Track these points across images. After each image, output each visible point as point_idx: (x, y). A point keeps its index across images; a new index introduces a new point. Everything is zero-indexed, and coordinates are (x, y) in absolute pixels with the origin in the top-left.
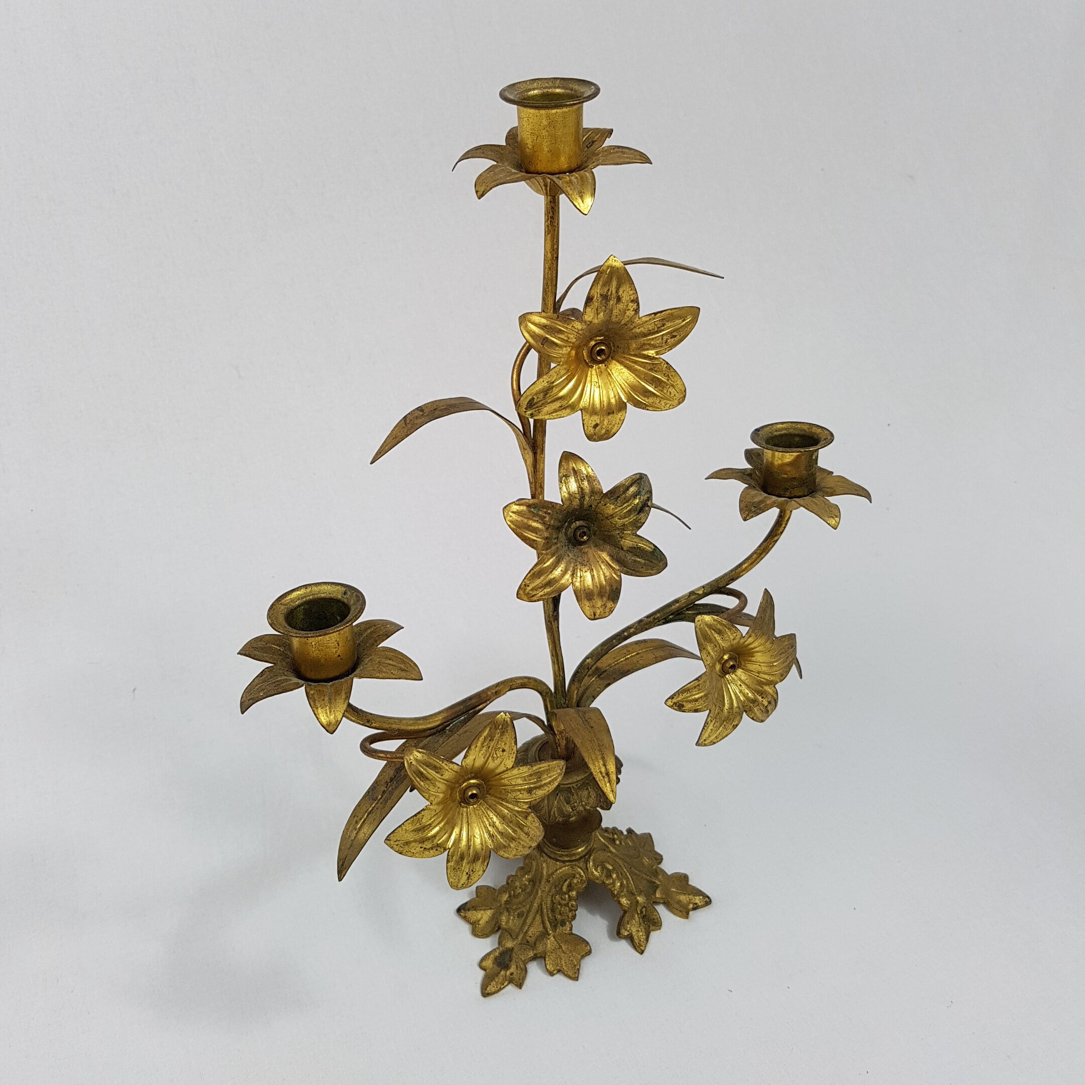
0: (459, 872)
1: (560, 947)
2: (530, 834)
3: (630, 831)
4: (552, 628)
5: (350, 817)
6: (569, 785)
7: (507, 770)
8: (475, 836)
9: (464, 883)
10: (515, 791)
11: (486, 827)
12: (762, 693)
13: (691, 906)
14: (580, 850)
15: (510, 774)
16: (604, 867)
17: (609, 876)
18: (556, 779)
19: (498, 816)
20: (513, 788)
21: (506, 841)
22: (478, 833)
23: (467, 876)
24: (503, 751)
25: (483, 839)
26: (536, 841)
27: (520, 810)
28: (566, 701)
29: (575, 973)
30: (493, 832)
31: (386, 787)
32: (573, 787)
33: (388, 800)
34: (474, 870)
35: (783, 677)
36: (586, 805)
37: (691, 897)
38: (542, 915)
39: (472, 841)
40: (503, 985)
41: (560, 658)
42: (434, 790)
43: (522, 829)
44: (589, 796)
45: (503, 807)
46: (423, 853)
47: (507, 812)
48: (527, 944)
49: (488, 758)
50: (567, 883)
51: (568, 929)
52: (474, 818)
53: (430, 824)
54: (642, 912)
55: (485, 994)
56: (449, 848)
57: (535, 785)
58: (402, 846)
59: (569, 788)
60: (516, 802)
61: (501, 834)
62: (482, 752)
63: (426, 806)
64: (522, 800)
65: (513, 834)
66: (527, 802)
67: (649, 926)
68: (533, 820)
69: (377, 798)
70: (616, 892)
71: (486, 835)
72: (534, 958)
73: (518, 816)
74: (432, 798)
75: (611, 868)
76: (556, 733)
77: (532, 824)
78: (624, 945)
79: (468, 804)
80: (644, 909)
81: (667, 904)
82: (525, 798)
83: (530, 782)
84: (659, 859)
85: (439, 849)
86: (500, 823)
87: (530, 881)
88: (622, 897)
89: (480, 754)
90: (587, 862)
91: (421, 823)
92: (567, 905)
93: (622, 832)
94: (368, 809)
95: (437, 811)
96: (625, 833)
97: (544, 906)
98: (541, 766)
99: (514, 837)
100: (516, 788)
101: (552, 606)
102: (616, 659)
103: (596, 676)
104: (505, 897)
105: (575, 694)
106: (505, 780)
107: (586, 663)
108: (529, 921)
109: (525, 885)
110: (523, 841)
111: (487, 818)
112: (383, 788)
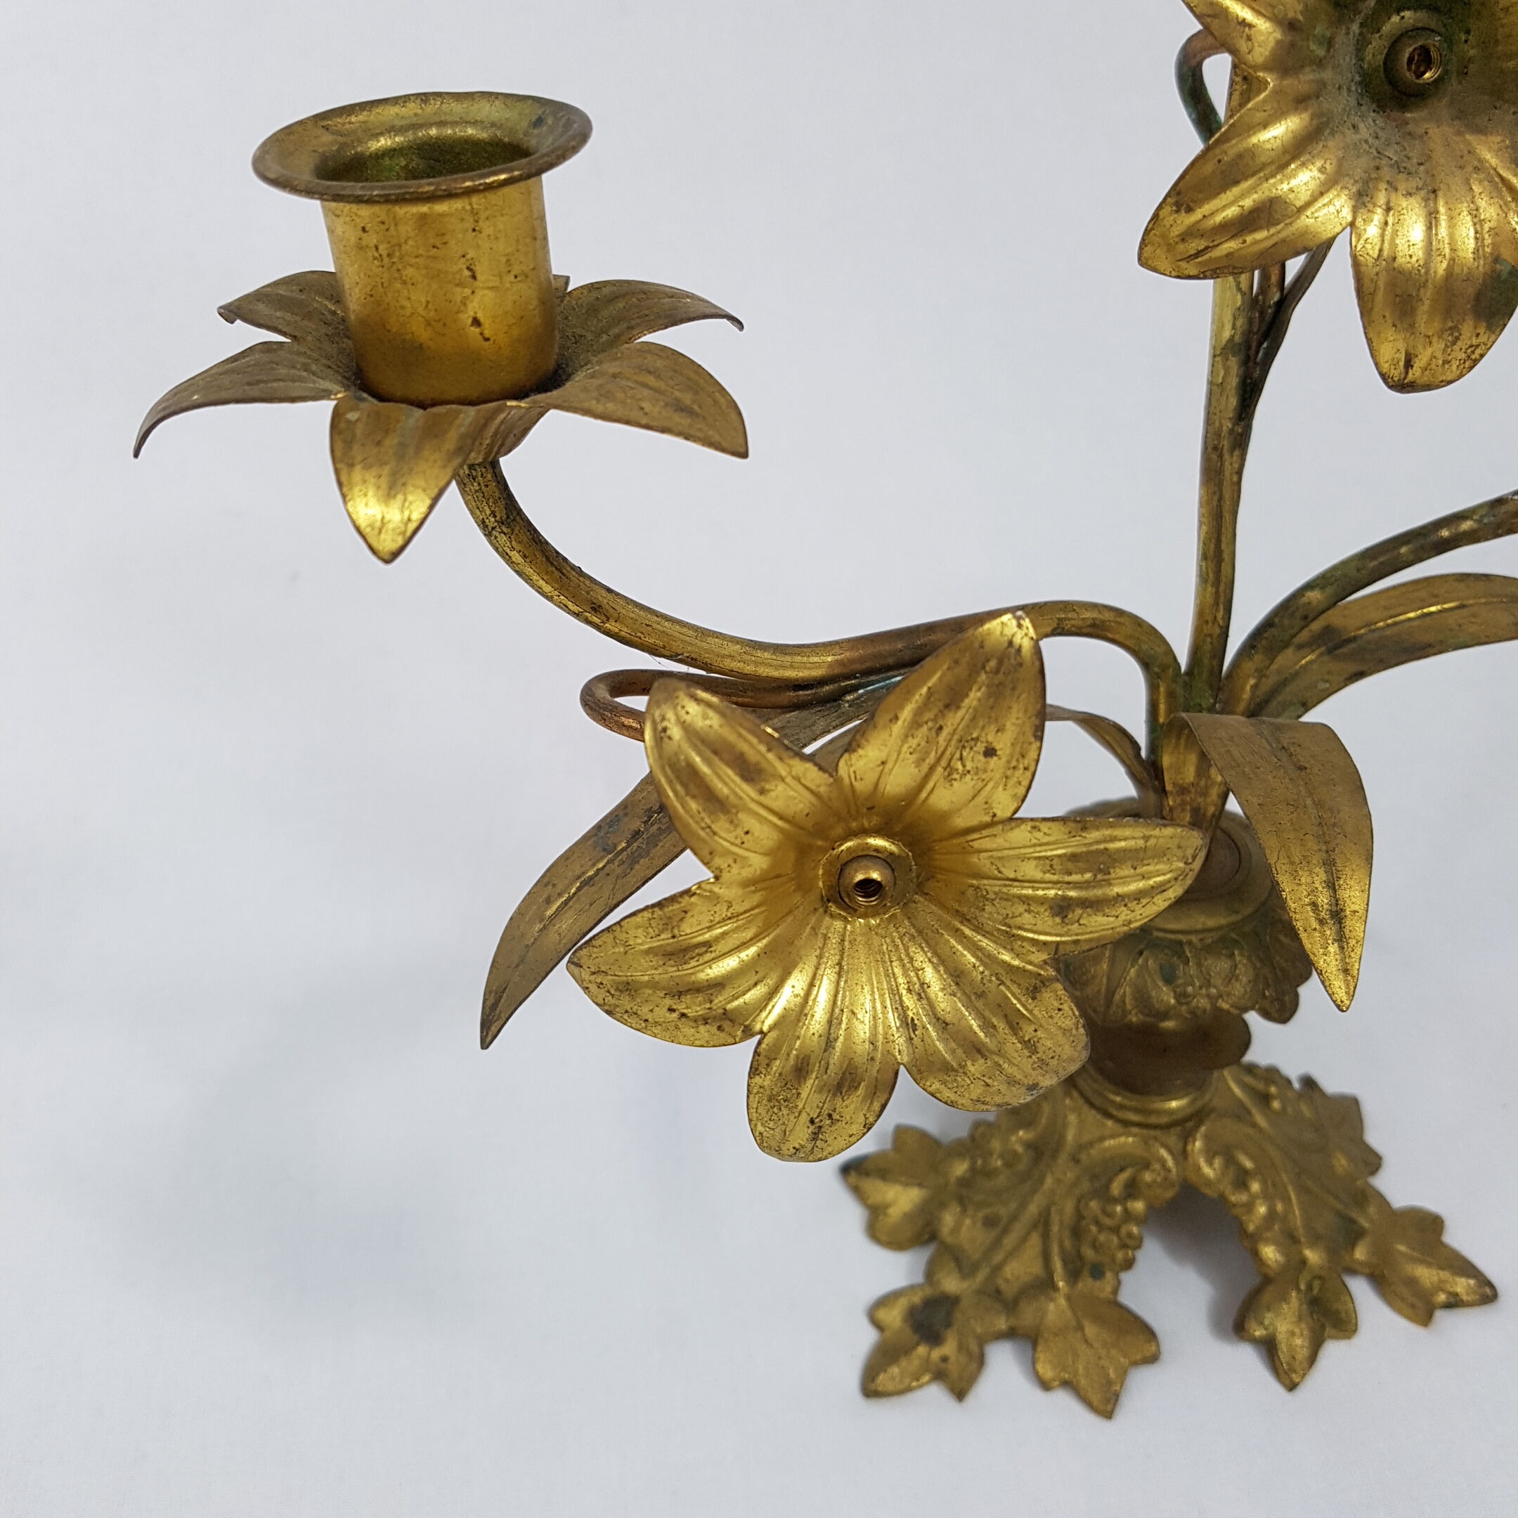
0: (785, 1111)
1: (1080, 1328)
2: (1040, 1050)
3: (1309, 1083)
4: (1220, 471)
5: (536, 884)
6: (1180, 937)
7: (992, 824)
8: (853, 1013)
9: (802, 1147)
10: (1008, 898)
11: (895, 992)
13: (1442, 1297)
14: (1174, 1104)
15: (999, 842)
16: (1231, 1161)
17: (1241, 1182)
18: (1161, 889)
19: (941, 969)
20: (1005, 890)
21: (953, 1052)
22: (868, 1006)
23: (812, 1128)
24: (990, 752)
25: (880, 1029)
26: (1057, 1073)
27: (1016, 963)
28: (1215, 703)
29: (1108, 1401)
30: (918, 1014)
31: (645, 823)
32: (1190, 943)
33: (641, 856)
34: (836, 1116)
36: (1221, 996)
37: (1444, 1275)
38: (1046, 1236)
39: (844, 1026)
40: (918, 1380)
41: (1225, 567)
42: (731, 837)
43: (1014, 1028)
44: (1232, 977)
45: (960, 942)
46: (677, 1027)
47: (973, 960)
48: (994, 1295)
49: (932, 769)
50: (1125, 1176)
51: (1109, 1289)
52: (862, 957)
53: (708, 945)
54: (1310, 1287)
55: (871, 1389)
56: (761, 1032)
57: (1083, 894)
58: (613, 992)
59: (1180, 943)
60: (1009, 939)
61: (943, 1025)
62: (913, 742)
63: (699, 883)
64: (1031, 935)
65: (982, 1035)
66: (1045, 943)
67: (1323, 1327)
68: (1056, 1004)
69: (615, 846)
70: (1251, 1228)
71: (890, 1015)
72: (1011, 1334)
73: (1008, 983)
74: (718, 861)
75: (1248, 1164)
76: (1169, 787)
77: (1051, 1017)
78: (1247, 1358)
79: (852, 910)
80: (1316, 1284)
81: (1380, 1281)
82: (1040, 927)
83: (1067, 878)
84: (1373, 1162)
85: (726, 1025)
86: (942, 990)
87: (1029, 1145)
88: (1267, 1242)
89: (906, 746)
90: (1187, 1137)
91: (676, 931)
92: (1116, 1230)
93: (1289, 1082)
94: (584, 873)
95: (737, 908)
96: (1296, 1085)
97: (1055, 1219)
98: (1117, 832)
99: (984, 1044)
100: (1015, 891)
101: (1233, 402)
102: (1392, 612)
103: (1323, 648)
104: (960, 1168)
105: (1248, 688)
106: (983, 855)
107: (1304, 600)
108: (1009, 1241)
109: (1015, 1154)
110: (1011, 1063)
111: (903, 966)
112: (636, 824)
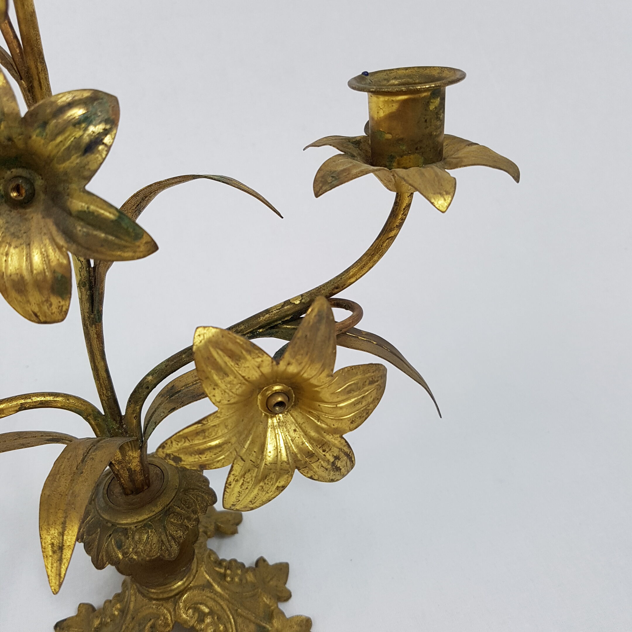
6: (127, 526)
12: (323, 445)
16: (196, 610)
17: (201, 620)
28: (121, 426)
32: (130, 529)
35: (355, 425)
36: (142, 552)
50: (151, 623)
75: (206, 610)
87: (119, 611)
103: (168, 397)
107: (148, 381)
